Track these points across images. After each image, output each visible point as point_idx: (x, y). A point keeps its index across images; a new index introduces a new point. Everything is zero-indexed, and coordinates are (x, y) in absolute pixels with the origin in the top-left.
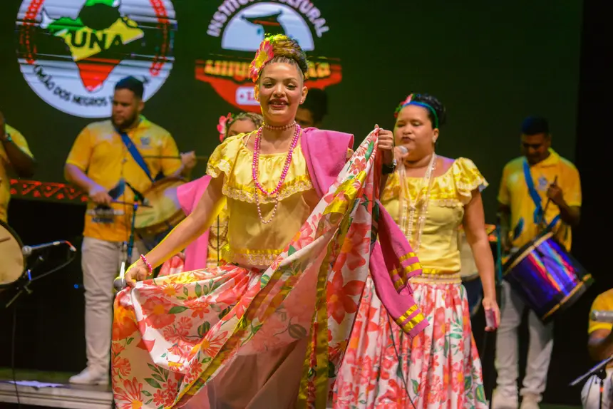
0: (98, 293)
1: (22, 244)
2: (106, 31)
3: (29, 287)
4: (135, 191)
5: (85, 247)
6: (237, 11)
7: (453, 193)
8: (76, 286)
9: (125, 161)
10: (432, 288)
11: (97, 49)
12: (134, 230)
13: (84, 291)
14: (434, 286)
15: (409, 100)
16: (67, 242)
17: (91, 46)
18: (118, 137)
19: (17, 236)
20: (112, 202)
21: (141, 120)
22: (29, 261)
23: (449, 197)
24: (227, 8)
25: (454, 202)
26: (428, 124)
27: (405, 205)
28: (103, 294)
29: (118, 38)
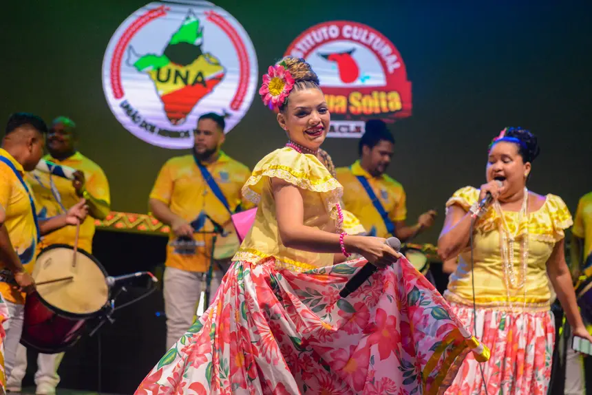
0: (181, 321)
1: (107, 274)
2: (189, 68)
3: (112, 317)
4: (215, 223)
5: (166, 277)
6: (313, 48)
7: (550, 229)
8: (158, 314)
9: (206, 193)
10: (532, 316)
11: (180, 85)
12: (213, 260)
13: (165, 319)
14: (534, 315)
15: (501, 137)
16: (149, 273)
17: (175, 82)
18: (198, 171)
19: (102, 267)
20: (194, 232)
21: (219, 155)
22: (113, 291)
23: (546, 233)
24: (304, 45)
25: (550, 238)
26: (519, 159)
27: (504, 237)
28: (185, 323)
29: (200, 74)
